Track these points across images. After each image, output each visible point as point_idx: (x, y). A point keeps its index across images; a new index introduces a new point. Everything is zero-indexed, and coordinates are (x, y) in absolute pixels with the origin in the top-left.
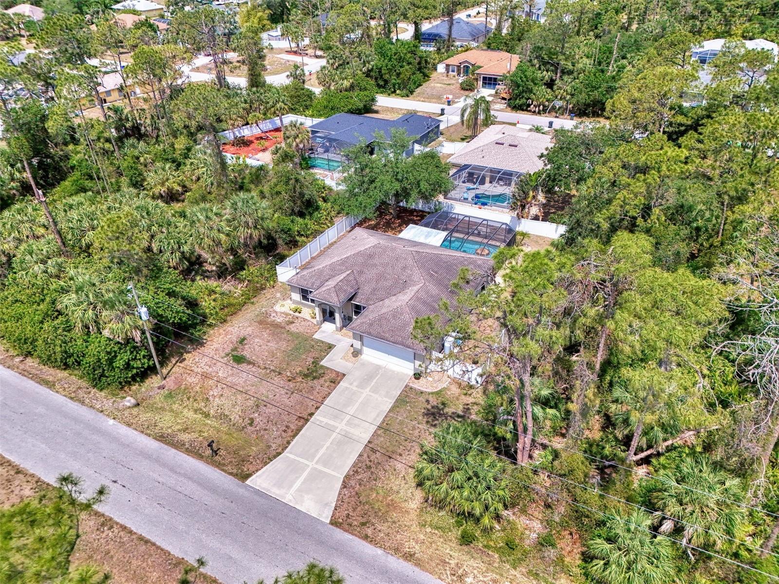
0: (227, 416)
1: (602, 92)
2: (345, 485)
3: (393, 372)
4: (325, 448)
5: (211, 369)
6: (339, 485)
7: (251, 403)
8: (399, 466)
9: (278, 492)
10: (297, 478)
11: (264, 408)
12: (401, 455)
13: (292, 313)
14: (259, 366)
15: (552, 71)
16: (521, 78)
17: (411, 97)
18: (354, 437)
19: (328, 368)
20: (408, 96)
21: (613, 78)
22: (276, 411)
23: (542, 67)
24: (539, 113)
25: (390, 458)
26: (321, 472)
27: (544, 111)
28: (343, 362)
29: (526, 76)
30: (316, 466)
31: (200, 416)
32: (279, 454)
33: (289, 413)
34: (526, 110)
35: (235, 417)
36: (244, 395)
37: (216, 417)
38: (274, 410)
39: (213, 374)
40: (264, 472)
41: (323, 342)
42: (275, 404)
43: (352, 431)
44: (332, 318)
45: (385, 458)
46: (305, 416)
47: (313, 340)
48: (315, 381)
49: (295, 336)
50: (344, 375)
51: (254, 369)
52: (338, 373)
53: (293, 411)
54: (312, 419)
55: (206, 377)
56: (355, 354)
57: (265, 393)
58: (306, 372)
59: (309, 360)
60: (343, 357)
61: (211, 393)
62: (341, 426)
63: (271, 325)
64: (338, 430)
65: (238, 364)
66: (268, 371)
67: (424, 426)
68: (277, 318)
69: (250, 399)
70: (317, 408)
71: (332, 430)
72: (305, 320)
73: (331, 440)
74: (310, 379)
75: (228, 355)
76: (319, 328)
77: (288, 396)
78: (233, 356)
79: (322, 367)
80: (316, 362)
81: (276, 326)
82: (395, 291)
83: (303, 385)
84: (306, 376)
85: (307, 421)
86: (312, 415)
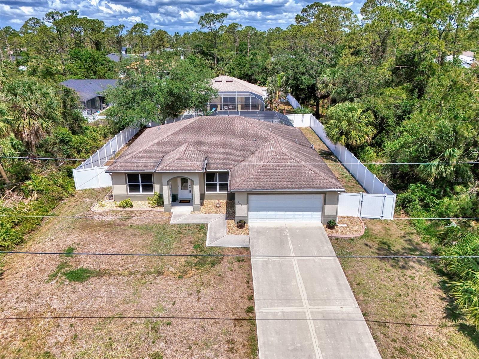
1: (247, 68)
4: (317, 349)
5: (33, 304)
8: (429, 332)
12: (414, 317)
13: (121, 209)
14: (119, 274)
15: (211, 60)
18: (340, 316)
19: (222, 248)
22: (192, 325)
23: (204, 58)
25: (409, 325)
28: (233, 236)
33: (216, 321)
36: (120, 322)
38: (188, 325)
39: (41, 310)
42: (183, 315)
43: (328, 309)
44: (177, 202)
45: (405, 329)
46: (244, 316)
47: (173, 226)
48: (218, 267)
49: (146, 229)
50: (248, 249)
51: (112, 280)
52: (238, 249)
53: (219, 315)
54: (258, 316)
55: (28, 319)
56: (242, 224)
57: (153, 305)
58: (196, 261)
59: (186, 246)
60: (229, 232)
61: (52, 341)
62: (307, 308)
63: (101, 226)
64: (309, 316)
65: (82, 282)
66: (139, 276)
67: (396, 273)
68: (104, 218)
69: (134, 323)
70: (251, 298)
71: (300, 318)
72: (144, 212)
73: (313, 334)
74: (207, 267)
75: (55, 276)
76: (171, 214)
77: (195, 296)
78: (65, 274)
79: (211, 248)
80: (199, 245)
81: (110, 225)
82: (251, 150)
83: (205, 277)
84: (199, 265)
85: (252, 321)
86: (251, 310)
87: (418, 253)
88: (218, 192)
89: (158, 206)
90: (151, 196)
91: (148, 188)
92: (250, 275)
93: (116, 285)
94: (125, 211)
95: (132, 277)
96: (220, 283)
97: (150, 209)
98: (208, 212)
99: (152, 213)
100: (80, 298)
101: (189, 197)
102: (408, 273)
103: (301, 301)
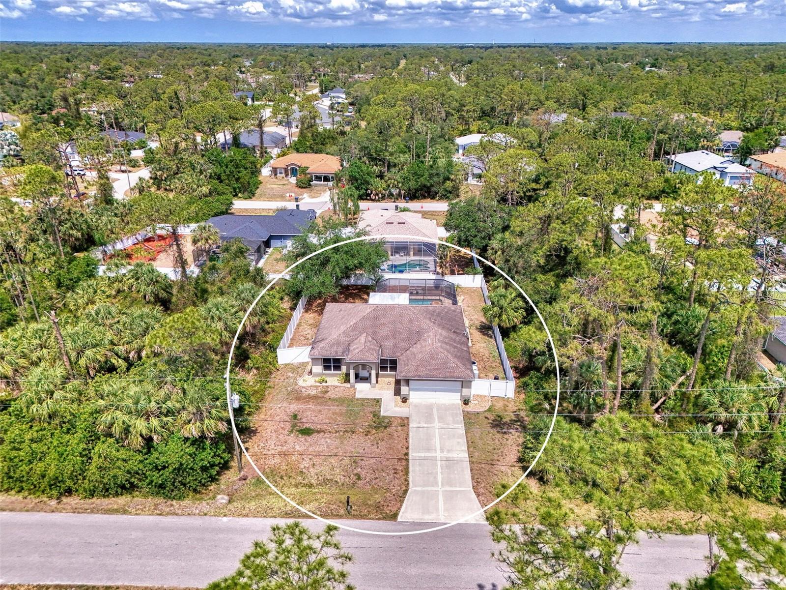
0: (332, 480)
1: (426, 178)
2: (478, 495)
3: (445, 405)
4: (439, 474)
5: (285, 448)
6: (474, 496)
7: (347, 461)
8: (503, 469)
9: (430, 517)
10: (437, 502)
11: (363, 462)
12: (498, 461)
13: (319, 384)
14: (330, 432)
15: (380, 165)
16: (358, 173)
17: (254, 198)
18: (456, 459)
19: (391, 417)
20: (251, 198)
21: (431, 166)
22: (374, 461)
23: (372, 163)
24: (378, 201)
25: (493, 465)
26: (452, 491)
27: (383, 198)
28: (397, 409)
29: (362, 171)
30: (443, 489)
31: (304, 489)
32: (406, 491)
33: (388, 459)
34: (366, 199)
35: (339, 478)
36: (336, 458)
37: (320, 484)
38: (372, 461)
39: (291, 450)
40: (406, 508)
41: (368, 399)
42: (370, 455)
43: (450, 455)
44: (359, 379)
45: (490, 466)
46: (403, 457)
47: (358, 399)
48: (388, 429)
49: (341, 401)
50: (408, 418)
51: (326, 435)
52: (401, 418)
53: (389, 456)
54: (410, 457)
55: (285, 455)
56: (405, 400)
57: (353, 450)
58: (375, 425)
59: (368, 415)
60: (396, 406)
61: (302, 466)
62: (438, 454)
63: (310, 398)
64: (438, 458)
65: (309, 436)
66: (341, 433)
67: (499, 436)
68: (310, 392)
69: (343, 459)
70: (407, 448)
71: (434, 459)
72: (336, 387)
73: (439, 467)
74: (382, 429)
75: (292, 431)
76: (355, 389)
77: (376, 446)
78: (297, 431)
79: (384, 417)
80: (376, 415)
81: (315, 397)
82: (414, 341)
83: (381, 435)
84: (377, 428)
85: (407, 460)
86: (407, 454)
87: (519, 424)
88: (389, 373)
89: (345, 382)
90: (340, 374)
91: (338, 368)
92: (408, 435)
93: (329, 438)
94: (323, 387)
95: (338, 434)
96: (390, 439)
97: (339, 384)
98: (381, 389)
99: (342, 388)
100: (311, 445)
101: (367, 375)
102: (506, 436)
103: (436, 450)
